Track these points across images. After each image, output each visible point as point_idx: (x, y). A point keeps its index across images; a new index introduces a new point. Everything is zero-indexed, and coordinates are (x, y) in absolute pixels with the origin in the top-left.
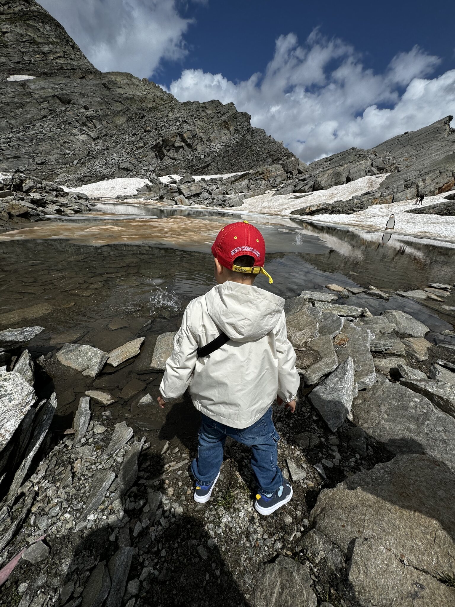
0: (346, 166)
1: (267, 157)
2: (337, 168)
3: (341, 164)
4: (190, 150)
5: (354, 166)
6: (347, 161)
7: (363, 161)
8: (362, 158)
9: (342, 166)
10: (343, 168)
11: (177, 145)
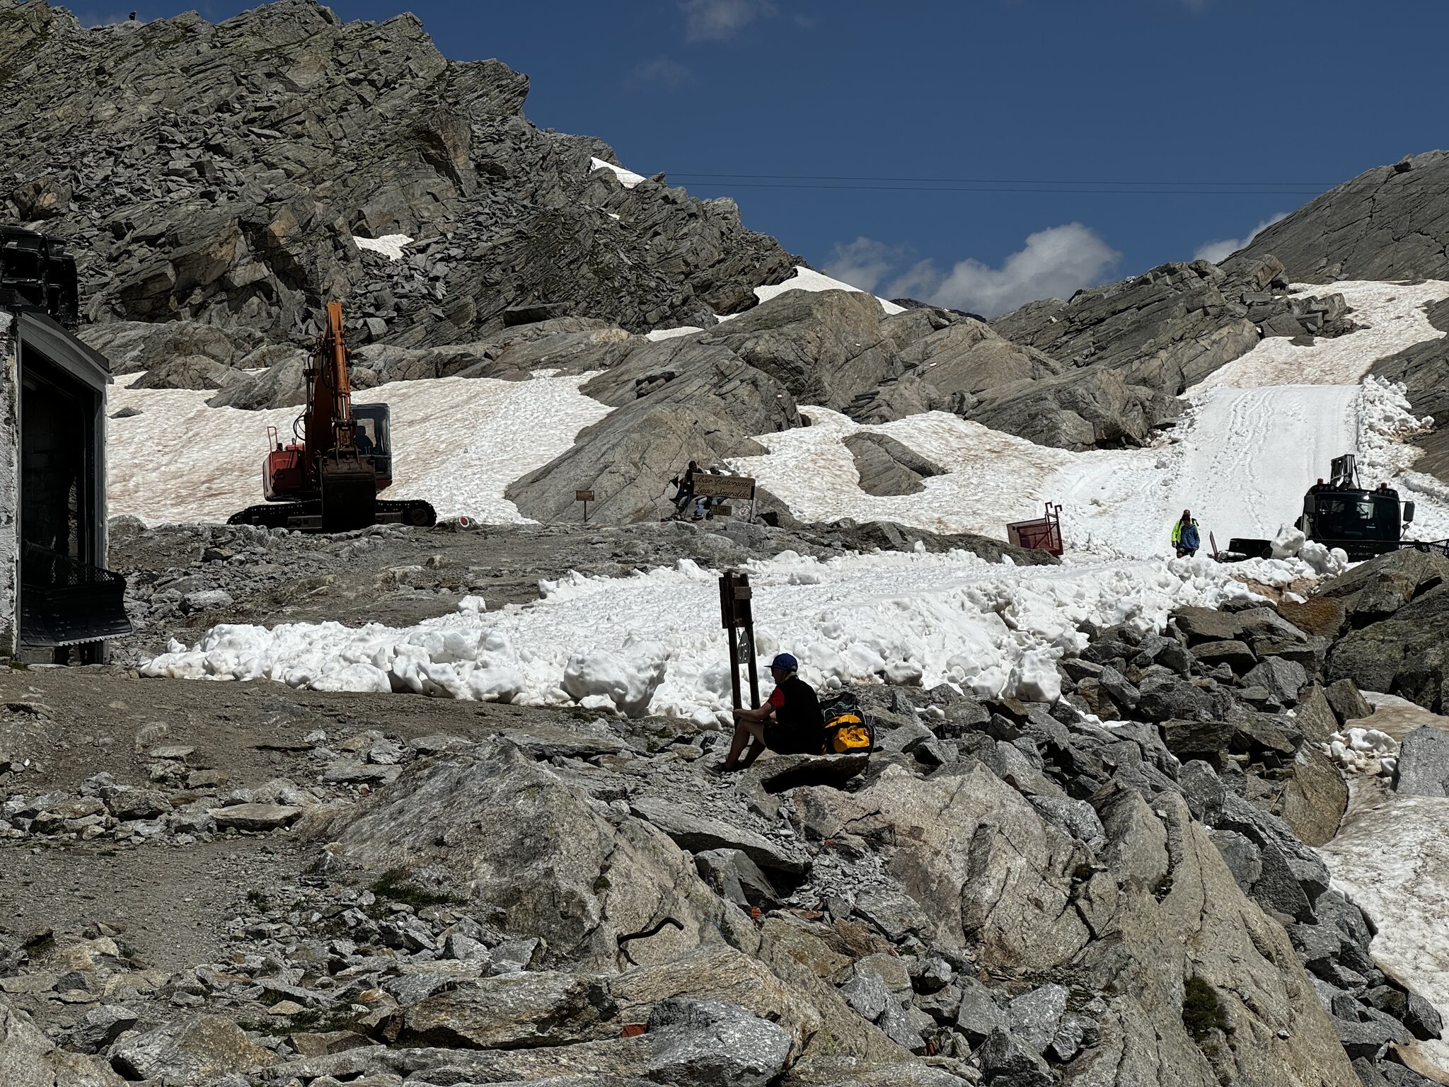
0: (1163, 354)
1: (685, 301)
2: (1136, 364)
3: (1144, 348)
4: (299, 295)
5: (1192, 352)
6: (1163, 338)
7: (1225, 331)
8: (1217, 317)
9: (1152, 355)
10: (1155, 363)
11: (242, 276)
